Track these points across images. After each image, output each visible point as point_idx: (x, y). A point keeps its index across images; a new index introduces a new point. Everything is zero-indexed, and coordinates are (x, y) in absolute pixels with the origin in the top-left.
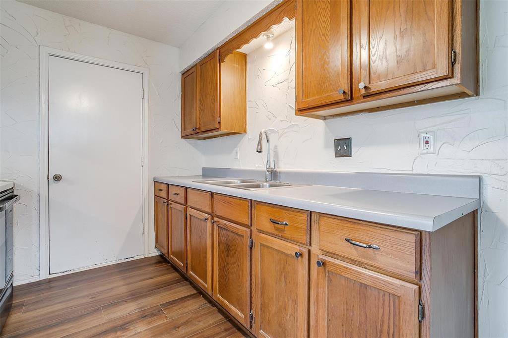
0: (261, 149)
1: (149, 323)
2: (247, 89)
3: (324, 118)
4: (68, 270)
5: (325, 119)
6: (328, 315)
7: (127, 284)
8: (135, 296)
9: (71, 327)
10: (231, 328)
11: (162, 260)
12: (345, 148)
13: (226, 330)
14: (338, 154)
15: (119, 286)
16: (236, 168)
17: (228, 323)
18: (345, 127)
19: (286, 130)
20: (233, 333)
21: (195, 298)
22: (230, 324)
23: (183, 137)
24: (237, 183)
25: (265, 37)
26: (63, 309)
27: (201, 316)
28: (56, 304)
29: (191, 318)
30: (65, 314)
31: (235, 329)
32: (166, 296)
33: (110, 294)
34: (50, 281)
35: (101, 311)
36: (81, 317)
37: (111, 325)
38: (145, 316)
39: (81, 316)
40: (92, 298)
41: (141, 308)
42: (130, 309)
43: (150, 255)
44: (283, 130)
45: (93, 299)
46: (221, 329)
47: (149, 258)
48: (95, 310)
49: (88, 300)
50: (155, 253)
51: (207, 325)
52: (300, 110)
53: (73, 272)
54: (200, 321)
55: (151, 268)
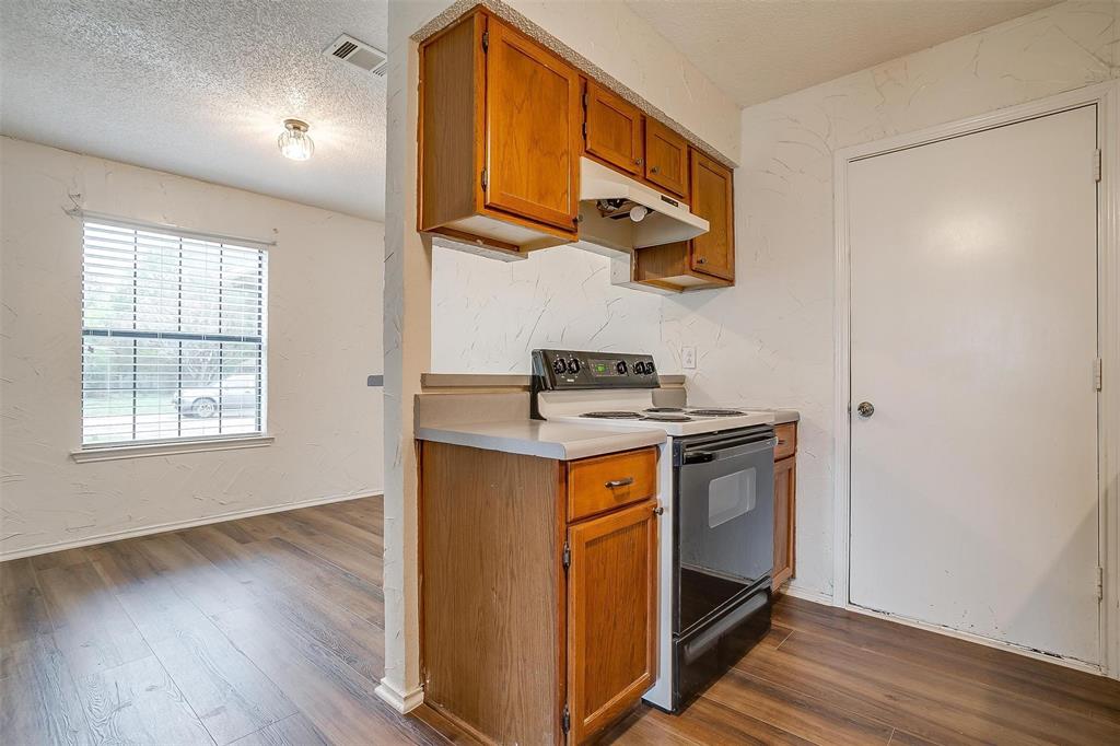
4: (883, 610)
9: (816, 729)
26: (829, 683)
28: (824, 665)
30: (825, 695)
33: (934, 715)
34: (851, 617)
35: (887, 737)
39: (846, 720)
40: (891, 697)
45: (892, 702)
48: (880, 727)
49: (878, 695)
53: (891, 620)
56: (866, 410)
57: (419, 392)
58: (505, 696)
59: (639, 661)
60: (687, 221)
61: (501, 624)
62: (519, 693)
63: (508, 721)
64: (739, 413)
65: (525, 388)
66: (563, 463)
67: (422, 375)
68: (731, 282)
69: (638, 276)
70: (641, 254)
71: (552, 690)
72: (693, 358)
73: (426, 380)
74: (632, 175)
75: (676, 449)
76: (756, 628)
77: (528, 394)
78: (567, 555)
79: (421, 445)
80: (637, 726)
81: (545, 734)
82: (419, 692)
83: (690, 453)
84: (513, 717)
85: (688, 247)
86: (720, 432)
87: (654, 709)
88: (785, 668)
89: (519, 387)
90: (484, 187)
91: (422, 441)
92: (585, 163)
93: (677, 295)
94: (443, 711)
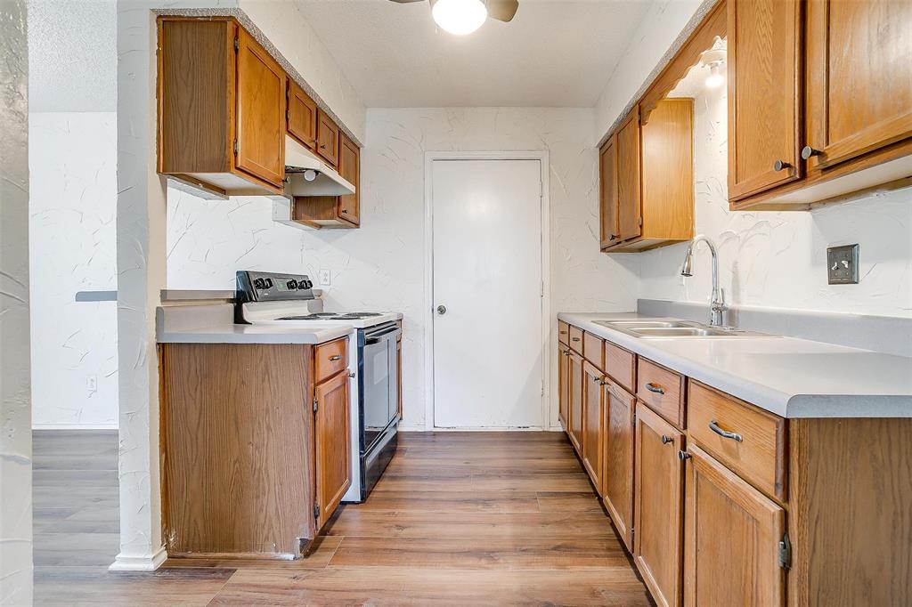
0: (689, 270)
1: (516, 508)
2: (695, 160)
3: (808, 207)
4: (453, 427)
5: (810, 209)
6: (697, 542)
7: (508, 458)
8: (513, 474)
10: (618, 550)
11: (565, 439)
12: (846, 266)
13: (609, 549)
14: (834, 279)
15: (499, 457)
16: (681, 300)
17: (617, 542)
18: (846, 223)
19: (751, 232)
20: (618, 556)
21: (586, 497)
22: (619, 545)
23: (603, 250)
24: (667, 327)
25: (708, 67)
27: (582, 522)
29: (569, 519)
31: (622, 552)
32: (549, 485)
34: (435, 434)
35: (471, 478)
36: (449, 478)
37: (476, 496)
38: (514, 498)
40: (467, 463)
41: (514, 489)
42: (501, 486)
43: (551, 430)
44: (745, 233)
45: (467, 465)
46: (603, 546)
47: (549, 433)
48: (464, 476)
49: (462, 464)
50: (558, 427)
51: (585, 534)
52: (737, 201)
53: (456, 431)
54: (578, 527)
55: (545, 446)
56: (442, 310)
57: (160, 305)
58: (262, 517)
59: (344, 474)
60: (335, 179)
61: (258, 467)
62: (277, 509)
63: (265, 532)
64: (378, 314)
65: (231, 301)
66: (313, 346)
67: (162, 291)
68: (357, 225)
69: (295, 217)
70: (298, 200)
71: (306, 496)
72: (328, 278)
73: (164, 294)
74: (309, 148)
75: (360, 337)
76: (392, 449)
77: (231, 306)
78: (315, 405)
79: (162, 347)
80: (342, 514)
81: (301, 526)
82: (162, 552)
83: (368, 337)
84: (271, 527)
85: (336, 200)
86: (378, 325)
87: (348, 506)
88: (412, 465)
89: (224, 299)
90: (236, 153)
91: (164, 344)
92: (288, 139)
93: (315, 230)
94: (194, 555)
